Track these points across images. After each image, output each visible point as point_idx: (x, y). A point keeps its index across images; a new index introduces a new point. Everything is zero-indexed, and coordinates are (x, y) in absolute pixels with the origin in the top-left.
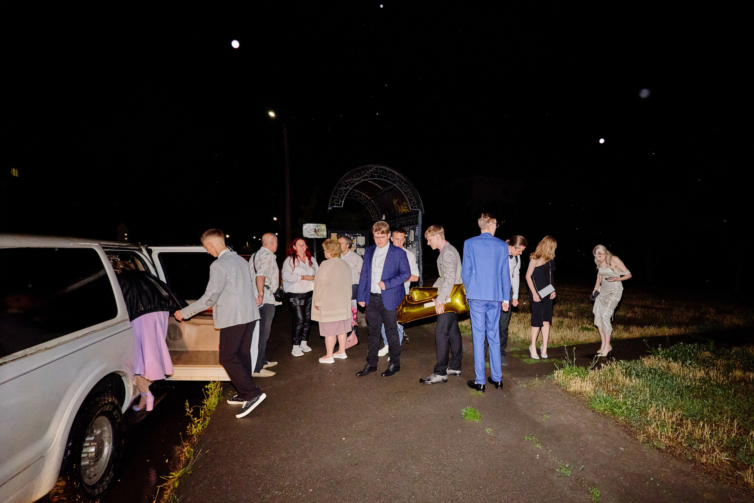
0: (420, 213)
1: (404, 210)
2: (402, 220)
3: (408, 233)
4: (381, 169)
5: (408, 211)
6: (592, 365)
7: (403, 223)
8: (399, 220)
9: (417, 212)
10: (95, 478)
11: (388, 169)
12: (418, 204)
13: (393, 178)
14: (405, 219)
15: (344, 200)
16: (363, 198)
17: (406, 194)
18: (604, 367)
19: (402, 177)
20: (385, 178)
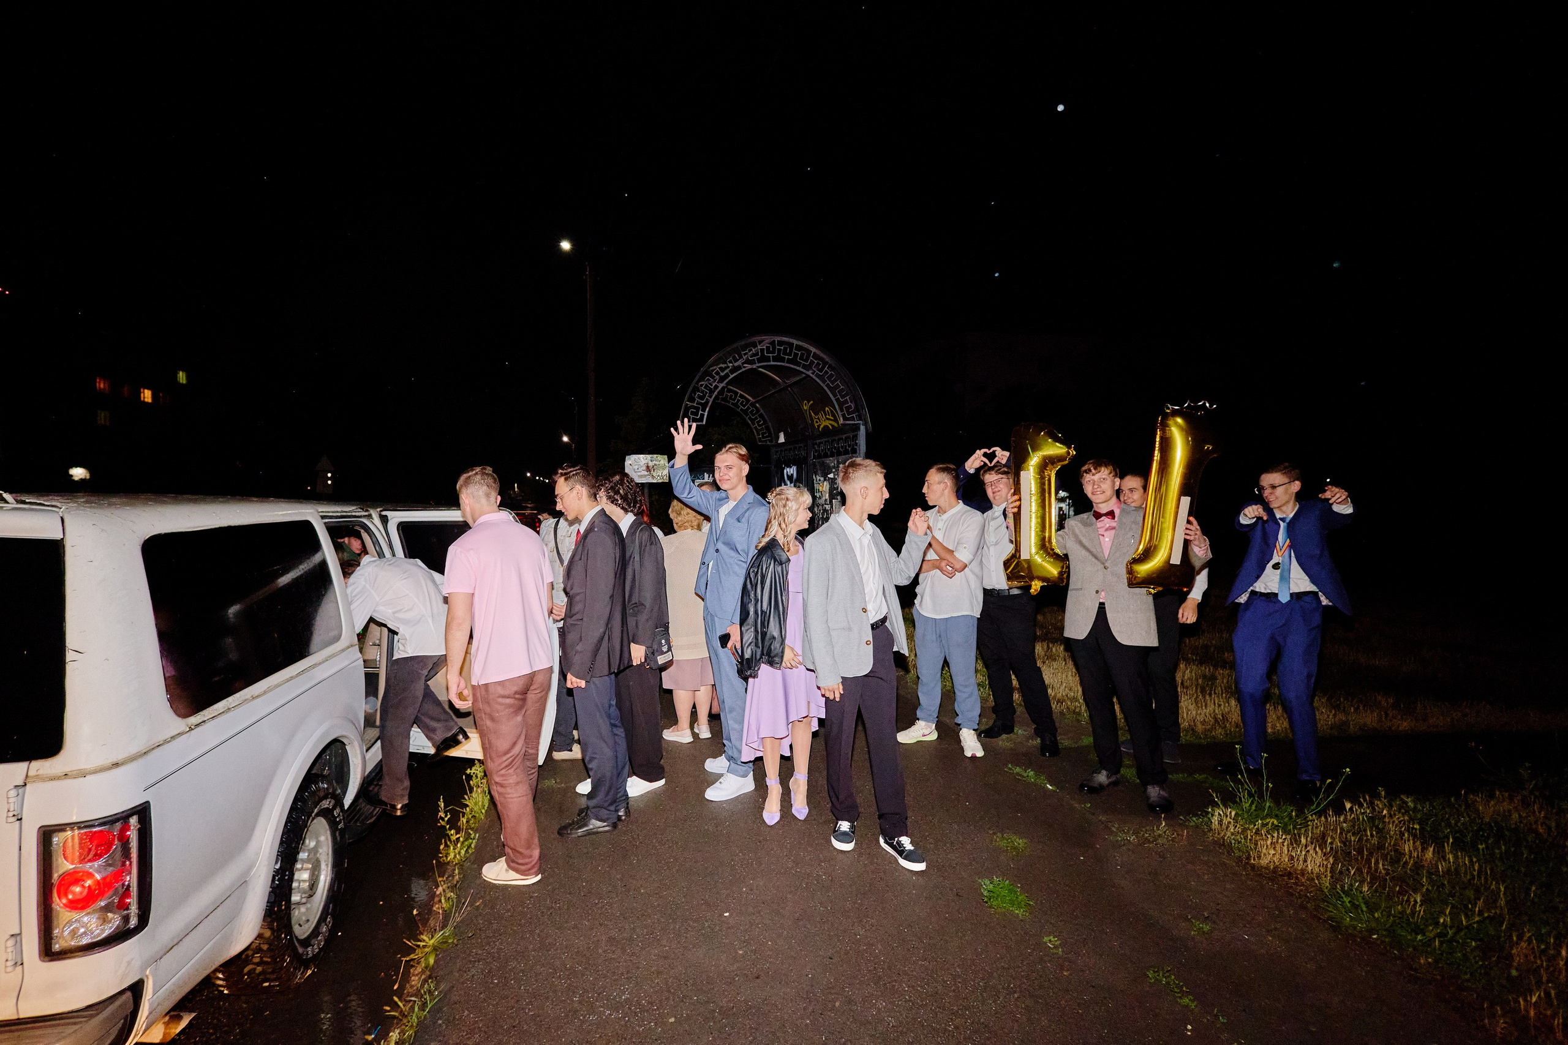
0: (862, 428)
1: (827, 423)
2: (822, 443)
3: (834, 470)
4: (781, 343)
5: (836, 425)
6: (1319, 805)
7: (822, 450)
8: (814, 444)
9: (856, 428)
10: (307, 926)
11: (795, 342)
12: (858, 411)
13: (806, 361)
14: (828, 441)
15: (707, 409)
16: (739, 400)
17: (832, 390)
18: (1351, 809)
19: (824, 357)
20: (789, 361)
